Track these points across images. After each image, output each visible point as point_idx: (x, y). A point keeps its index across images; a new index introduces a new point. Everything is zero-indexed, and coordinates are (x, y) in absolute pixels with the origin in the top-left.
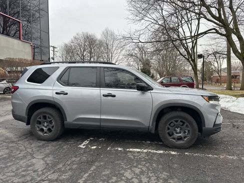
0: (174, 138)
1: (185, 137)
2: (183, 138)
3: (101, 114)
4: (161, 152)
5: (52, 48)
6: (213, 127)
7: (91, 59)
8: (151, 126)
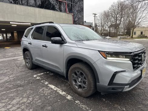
1: (84, 87)
2: (82, 88)
4: (63, 93)
5: (94, 15)
6: (109, 85)
7: (121, 19)
8: (64, 72)
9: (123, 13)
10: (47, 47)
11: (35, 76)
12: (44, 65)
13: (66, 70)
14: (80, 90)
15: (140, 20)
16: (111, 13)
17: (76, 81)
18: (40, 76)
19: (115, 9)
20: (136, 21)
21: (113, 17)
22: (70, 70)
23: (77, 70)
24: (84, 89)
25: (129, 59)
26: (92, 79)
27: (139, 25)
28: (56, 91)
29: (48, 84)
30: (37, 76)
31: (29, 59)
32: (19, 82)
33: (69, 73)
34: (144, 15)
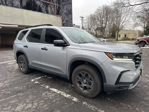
0: (82, 87)
1: (90, 88)
2: (88, 89)
3: (42, 61)
4: (68, 96)
5: (81, 18)
6: (116, 84)
7: (106, 22)
8: (67, 74)
9: (108, 17)
10: (47, 50)
11: (32, 80)
12: (43, 68)
13: (69, 72)
14: (85, 91)
15: (124, 24)
16: (97, 17)
17: (80, 83)
18: (38, 80)
19: (101, 13)
20: (120, 25)
21: (99, 20)
22: (74, 73)
23: (82, 72)
24: (89, 91)
25: (132, 60)
26: (98, 80)
27: (123, 28)
28: (60, 94)
29: (49, 88)
30: (35, 80)
31: (24, 63)
32: (17, 88)
33: (73, 75)
34: (127, 19)
